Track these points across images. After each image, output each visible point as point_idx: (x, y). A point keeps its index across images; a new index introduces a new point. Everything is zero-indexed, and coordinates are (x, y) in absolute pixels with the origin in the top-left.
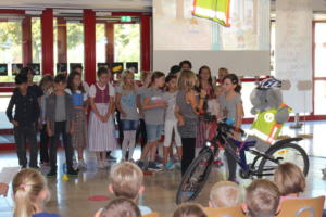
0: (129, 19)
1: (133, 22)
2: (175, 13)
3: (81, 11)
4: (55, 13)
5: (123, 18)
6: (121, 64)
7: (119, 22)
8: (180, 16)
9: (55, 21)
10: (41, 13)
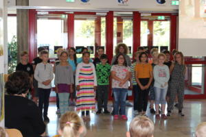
0: (163, 18)
1: (166, 20)
2: (194, 14)
3: (132, 13)
4: (115, 14)
5: (159, 18)
6: (157, 47)
7: (157, 20)
8: (197, 16)
9: (115, 19)
10: (106, 14)
